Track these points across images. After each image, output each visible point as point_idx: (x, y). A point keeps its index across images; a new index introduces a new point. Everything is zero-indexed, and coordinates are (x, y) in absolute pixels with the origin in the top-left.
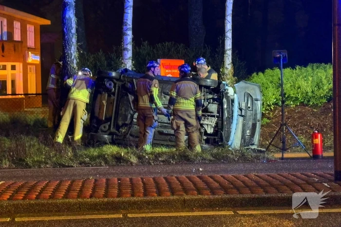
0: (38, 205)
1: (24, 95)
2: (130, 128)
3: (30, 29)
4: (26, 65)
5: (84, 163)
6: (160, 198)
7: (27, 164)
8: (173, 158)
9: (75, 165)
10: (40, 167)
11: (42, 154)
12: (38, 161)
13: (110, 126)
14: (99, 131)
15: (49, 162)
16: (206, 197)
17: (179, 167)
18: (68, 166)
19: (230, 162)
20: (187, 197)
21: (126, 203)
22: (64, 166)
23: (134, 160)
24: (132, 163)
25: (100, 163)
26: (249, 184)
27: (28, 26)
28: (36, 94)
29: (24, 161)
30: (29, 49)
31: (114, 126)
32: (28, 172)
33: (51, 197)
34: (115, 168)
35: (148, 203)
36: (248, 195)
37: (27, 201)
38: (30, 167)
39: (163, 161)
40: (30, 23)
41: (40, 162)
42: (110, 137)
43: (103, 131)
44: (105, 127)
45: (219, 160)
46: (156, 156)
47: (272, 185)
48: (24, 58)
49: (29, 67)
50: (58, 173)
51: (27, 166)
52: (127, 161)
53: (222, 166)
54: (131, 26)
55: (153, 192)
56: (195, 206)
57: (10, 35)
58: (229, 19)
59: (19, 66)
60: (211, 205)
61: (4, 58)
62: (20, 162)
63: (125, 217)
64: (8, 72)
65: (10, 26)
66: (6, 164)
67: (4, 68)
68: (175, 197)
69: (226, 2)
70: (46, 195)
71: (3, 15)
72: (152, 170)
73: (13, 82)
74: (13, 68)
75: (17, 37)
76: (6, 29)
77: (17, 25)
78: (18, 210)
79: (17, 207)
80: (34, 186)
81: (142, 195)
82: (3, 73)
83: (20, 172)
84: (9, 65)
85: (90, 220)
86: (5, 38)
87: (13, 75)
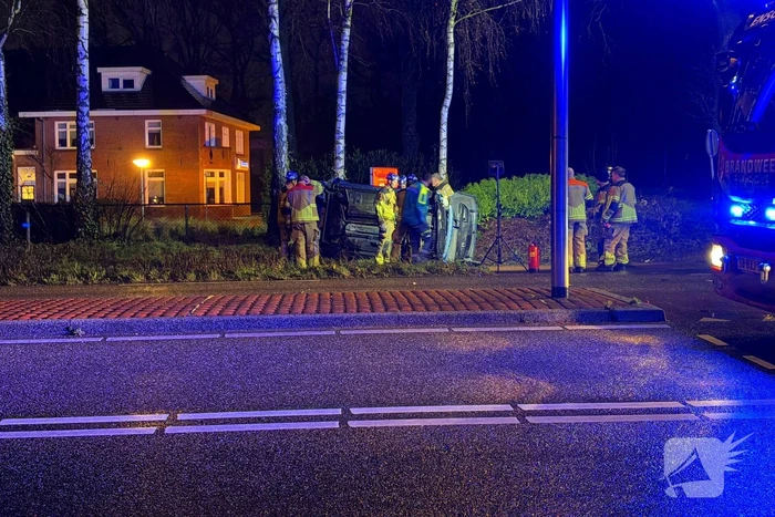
0: (248, 321)
1: (233, 204)
3: (239, 135)
4: (234, 172)
5: (295, 275)
6: (374, 314)
7: (236, 276)
8: (387, 271)
9: (286, 278)
10: (249, 280)
11: (252, 266)
12: (247, 274)
15: (259, 274)
16: (421, 313)
17: (393, 281)
18: (279, 279)
19: (444, 276)
20: (400, 313)
21: (338, 319)
22: (274, 279)
23: (346, 272)
24: (344, 276)
25: (312, 276)
26: (464, 300)
27: (237, 132)
28: (245, 204)
29: (233, 273)
30: (238, 155)
32: (238, 285)
33: (261, 313)
34: (327, 281)
35: (361, 319)
36: (463, 312)
37: (237, 317)
38: (240, 280)
39: (376, 274)
40: (239, 129)
41: (250, 275)
45: (434, 273)
46: (369, 269)
47: (487, 301)
48: (232, 166)
49: (237, 174)
50: (268, 286)
51: (237, 279)
52: (339, 274)
54: (343, 135)
55: (366, 308)
56: (409, 323)
57: (219, 140)
58: (444, 127)
59: (228, 173)
60: (425, 322)
61: (212, 164)
62: (229, 275)
63: (338, 334)
64: (216, 180)
65: (219, 132)
66: (215, 276)
67: (212, 175)
68: (389, 313)
69: (441, 109)
70: (257, 310)
71: (212, 121)
72: (365, 284)
73: (221, 190)
74: (222, 175)
75: (226, 143)
76: (213, 135)
77: (226, 131)
78: (228, 326)
79: (227, 323)
80: (244, 301)
81: (355, 311)
82: (210, 179)
83: (229, 285)
84: (217, 172)
85: (302, 336)
86: (213, 144)
87: (221, 182)
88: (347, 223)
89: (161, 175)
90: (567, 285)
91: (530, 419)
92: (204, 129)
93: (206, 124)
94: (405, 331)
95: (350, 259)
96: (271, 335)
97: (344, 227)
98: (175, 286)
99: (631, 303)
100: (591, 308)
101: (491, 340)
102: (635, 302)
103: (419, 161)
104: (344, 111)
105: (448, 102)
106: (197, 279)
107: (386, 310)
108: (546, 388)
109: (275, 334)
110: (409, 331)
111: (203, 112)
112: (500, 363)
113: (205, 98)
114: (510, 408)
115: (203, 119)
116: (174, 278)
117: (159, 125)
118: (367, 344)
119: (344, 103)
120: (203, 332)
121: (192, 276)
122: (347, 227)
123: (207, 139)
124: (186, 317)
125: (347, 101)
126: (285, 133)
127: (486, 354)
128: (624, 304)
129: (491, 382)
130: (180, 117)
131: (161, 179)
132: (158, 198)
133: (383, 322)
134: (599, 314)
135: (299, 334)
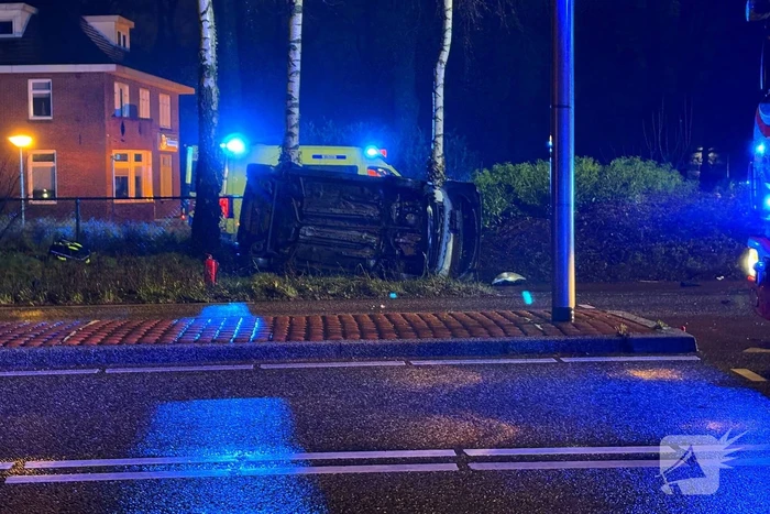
0: (138, 352)
1: (154, 198)
2: (294, 248)
3: (165, 101)
4: (157, 155)
5: (221, 296)
6: (308, 343)
7: (139, 298)
8: (348, 291)
9: (208, 300)
10: (157, 302)
11: (162, 284)
12: (155, 294)
13: (265, 244)
14: (251, 252)
15: (171, 294)
16: (371, 342)
17: (355, 304)
18: (198, 302)
19: (428, 297)
20: (344, 342)
21: (260, 349)
22: (192, 301)
23: (292, 293)
24: (288, 297)
25: (244, 297)
26: (435, 325)
27: (161, 96)
28: (173, 198)
29: (135, 293)
30: (162, 130)
31: (271, 244)
32: (139, 309)
33: (157, 342)
34: (263, 304)
35: (291, 350)
36: (429, 339)
37: (124, 346)
38: (144, 302)
39: (333, 295)
40: (165, 92)
41: (157, 296)
42: (266, 261)
43: (255, 252)
44: (258, 246)
45: (414, 294)
46: (324, 288)
47: (465, 326)
48: (153, 146)
49: (161, 156)
50: (181, 310)
51: (140, 301)
52: (282, 295)
53: (416, 302)
54: (297, 101)
55: (300, 335)
56: (354, 354)
57: (134, 109)
58: (440, 91)
59: (147, 156)
60: (377, 353)
61: (124, 143)
62: (130, 295)
63: (257, 368)
64: (130, 166)
65: (135, 96)
66: (109, 297)
67: (124, 158)
68: (328, 342)
69: (435, 66)
70: (152, 338)
71: (123, 80)
72: (314, 307)
73: (138, 180)
74: (138, 158)
75: (144, 113)
76: (127, 101)
77: (145, 95)
78: (110, 359)
79: (109, 354)
80: (139, 326)
81: (283, 339)
82: (122, 165)
83: (127, 309)
84: (131, 154)
85: (207, 372)
86: (126, 114)
87: (138, 170)
88: (302, 225)
89: (50, 158)
90: (572, 304)
91: (474, 466)
92: (113, 92)
93: (116, 85)
94: (347, 365)
95: (299, 274)
96: (168, 370)
97: (298, 230)
98: (53, 311)
99: (655, 328)
100: (599, 335)
101: (459, 374)
102: (660, 328)
103: (418, 139)
104: (298, 68)
105: (445, 56)
106: (85, 301)
107: (326, 337)
108: (509, 430)
109: (173, 369)
110: (354, 364)
111: (111, 68)
112: (459, 402)
113: (115, 48)
114: (452, 453)
115: (111, 78)
116: (52, 300)
117: (47, 86)
118: (292, 381)
119: (298, 57)
120: (78, 366)
121: (78, 297)
122: (302, 231)
123: (117, 107)
124: (55, 347)
125: (302, 54)
126: (215, 98)
127: (445, 392)
128: (645, 329)
129: (440, 424)
130: (78, 75)
131: (51, 164)
132: (48, 192)
133: (320, 354)
134: (609, 342)
135: (205, 368)
